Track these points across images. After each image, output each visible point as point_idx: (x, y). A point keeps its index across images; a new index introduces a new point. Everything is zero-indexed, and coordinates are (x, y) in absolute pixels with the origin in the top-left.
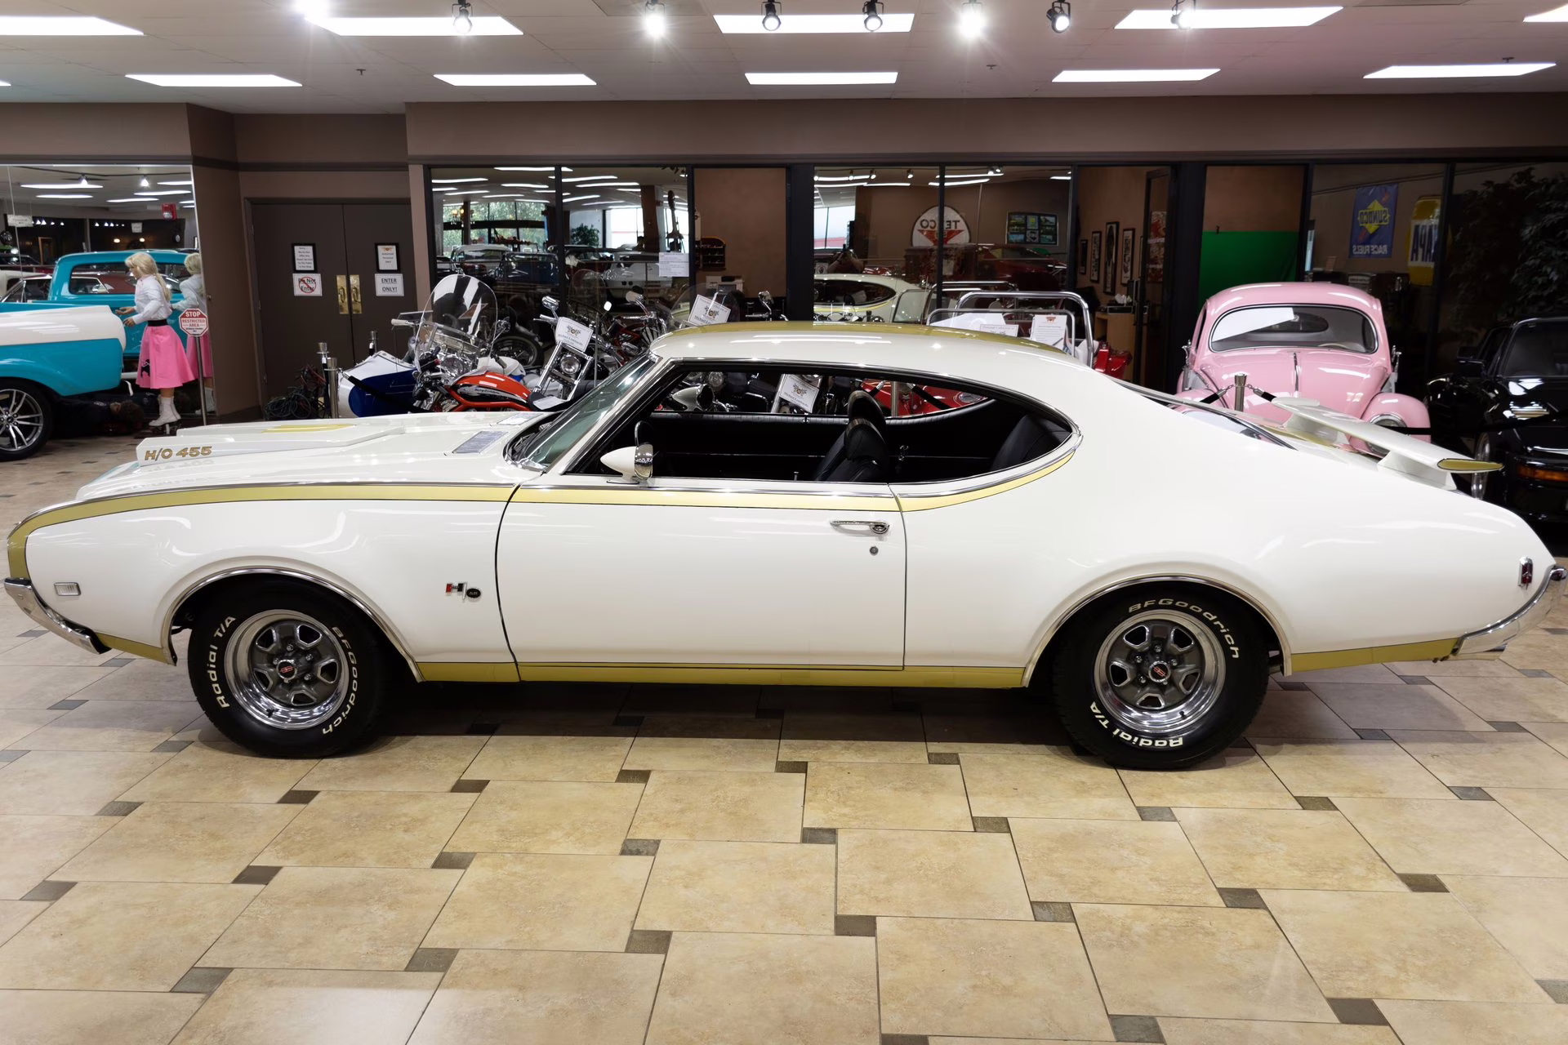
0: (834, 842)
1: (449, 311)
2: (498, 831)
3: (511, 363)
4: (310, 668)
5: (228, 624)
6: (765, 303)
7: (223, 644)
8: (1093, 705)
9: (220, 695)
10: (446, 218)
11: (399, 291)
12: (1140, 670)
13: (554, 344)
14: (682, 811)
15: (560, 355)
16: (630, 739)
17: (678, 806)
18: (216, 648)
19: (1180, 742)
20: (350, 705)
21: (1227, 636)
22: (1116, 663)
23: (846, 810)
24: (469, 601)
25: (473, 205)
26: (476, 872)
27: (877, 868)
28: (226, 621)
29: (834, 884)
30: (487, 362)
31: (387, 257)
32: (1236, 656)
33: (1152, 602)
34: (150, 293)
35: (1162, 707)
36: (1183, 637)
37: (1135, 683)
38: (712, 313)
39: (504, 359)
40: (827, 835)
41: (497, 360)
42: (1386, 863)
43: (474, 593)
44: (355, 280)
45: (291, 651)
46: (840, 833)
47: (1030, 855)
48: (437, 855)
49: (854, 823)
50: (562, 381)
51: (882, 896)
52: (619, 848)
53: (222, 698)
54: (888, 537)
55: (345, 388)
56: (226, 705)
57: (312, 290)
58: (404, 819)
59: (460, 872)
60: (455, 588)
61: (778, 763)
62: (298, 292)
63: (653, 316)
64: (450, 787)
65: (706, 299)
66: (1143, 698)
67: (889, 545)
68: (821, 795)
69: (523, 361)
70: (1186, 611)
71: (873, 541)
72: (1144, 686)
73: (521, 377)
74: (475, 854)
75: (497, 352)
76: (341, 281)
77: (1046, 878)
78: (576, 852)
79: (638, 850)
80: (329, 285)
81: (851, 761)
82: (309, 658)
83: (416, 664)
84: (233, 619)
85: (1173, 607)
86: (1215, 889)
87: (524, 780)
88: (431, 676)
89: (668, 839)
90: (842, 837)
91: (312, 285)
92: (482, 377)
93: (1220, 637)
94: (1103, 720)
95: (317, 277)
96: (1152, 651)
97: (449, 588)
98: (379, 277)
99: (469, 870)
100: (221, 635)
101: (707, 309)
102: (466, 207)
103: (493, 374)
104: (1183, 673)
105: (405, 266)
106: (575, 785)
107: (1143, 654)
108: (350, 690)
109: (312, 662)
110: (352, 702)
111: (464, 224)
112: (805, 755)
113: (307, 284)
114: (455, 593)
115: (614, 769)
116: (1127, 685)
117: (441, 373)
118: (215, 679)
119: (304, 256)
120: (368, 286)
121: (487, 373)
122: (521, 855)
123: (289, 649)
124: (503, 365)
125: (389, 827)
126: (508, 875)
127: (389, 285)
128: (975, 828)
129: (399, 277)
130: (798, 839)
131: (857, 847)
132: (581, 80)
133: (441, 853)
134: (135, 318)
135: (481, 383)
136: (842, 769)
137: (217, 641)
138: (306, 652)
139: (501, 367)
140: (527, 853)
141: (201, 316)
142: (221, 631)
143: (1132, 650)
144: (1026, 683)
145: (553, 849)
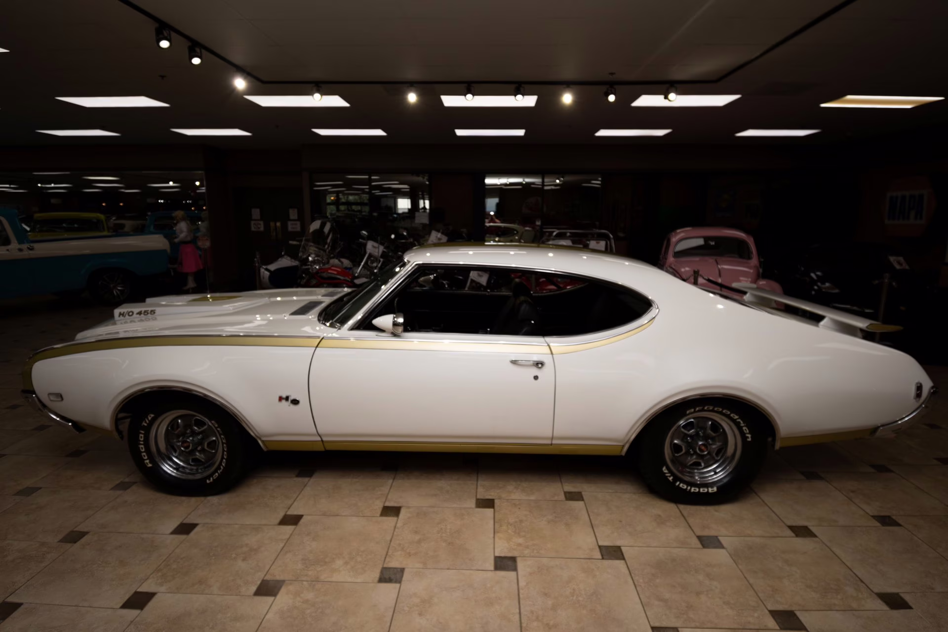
0: (515, 569)
1: (319, 236)
2: (303, 559)
3: (346, 262)
4: (201, 443)
5: (150, 418)
6: (464, 235)
7: (148, 430)
8: (664, 468)
9: (147, 459)
10: (328, 201)
11: (298, 229)
12: (690, 446)
13: (365, 253)
14: (419, 542)
15: (368, 259)
16: (390, 481)
17: (417, 537)
18: (143, 432)
19: (715, 489)
20: (223, 466)
21: (744, 428)
22: (676, 442)
23: (520, 541)
24: (293, 407)
25: (341, 195)
26: (283, 599)
27: (546, 594)
28: (149, 417)
29: (518, 611)
30: (335, 261)
31: (293, 214)
32: (749, 440)
33: (701, 408)
34: (183, 229)
35: (703, 467)
36: (716, 427)
37: (687, 453)
38: (440, 239)
39: (343, 260)
40: (510, 563)
41: (340, 261)
42: (864, 583)
43: (295, 402)
44: (278, 224)
45: (189, 433)
46: (519, 560)
47: (641, 581)
48: (259, 583)
49: (527, 552)
50: (368, 270)
51: (552, 623)
52: (376, 575)
53: (148, 461)
54: (545, 369)
55: (265, 274)
56: (150, 465)
57: (259, 228)
58: (245, 549)
59: (270, 599)
60: (283, 399)
61: (477, 500)
62: (253, 229)
63: (412, 240)
64: (278, 521)
65: (437, 233)
66: (691, 462)
67: (545, 374)
68: (504, 527)
69: (352, 261)
70: (721, 413)
71: (535, 371)
72: (692, 455)
73: (351, 268)
74: (283, 581)
75: (339, 256)
76: (272, 224)
77: (657, 603)
78: (350, 580)
79: (390, 578)
80: (267, 226)
81: (520, 498)
82: (200, 437)
83: (263, 441)
84: (152, 415)
85: (713, 411)
86: (767, 612)
87: (324, 514)
88: (272, 448)
89: (411, 566)
90: (520, 564)
91: (259, 226)
92: (330, 269)
93: (740, 428)
94: (670, 476)
95: (262, 223)
96: (697, 434)
97: (281, 399)
98: (290, 223)
99: (278, 597)
100: (146, 425)
101: (437, 237)
102: (338, 196)
103: (336, 267)
104: (715, 448)
105: (301, 218)
106: (354, 519)
107: (691, 436)
108: (223, 458)
109: (203, 439)
110: (224, 465)
111: (337, 203)
112: (493, 494)
113: (257, 225)
114: (284, 401)
115: (379, 505)
116: (683, 454)
117: (310, 267)
118: (143, 450)
119: (256, 213)
120: (284, 226)
121: (333, 266)
122: (314, 583)
123: (188, 431)
124: (342, 263)
125: (234, 556)
126: (303, 602)
127: (294, 226)
128: (602, 555)
129: (298, 223)
130: (492, 568)
131: (530, 574)
132: (379, 132)
133: (263, 581)
134: (176, 240)
135: (329, 271)
136: (515, 505)
137: (144, 428)
138: (199, 433)
139: (340, 263)
140: (317, 580)
141: (207, 240)
142: (146, 422)
143: (686, 434)
144: (623, 453)
145: (337, 577)
